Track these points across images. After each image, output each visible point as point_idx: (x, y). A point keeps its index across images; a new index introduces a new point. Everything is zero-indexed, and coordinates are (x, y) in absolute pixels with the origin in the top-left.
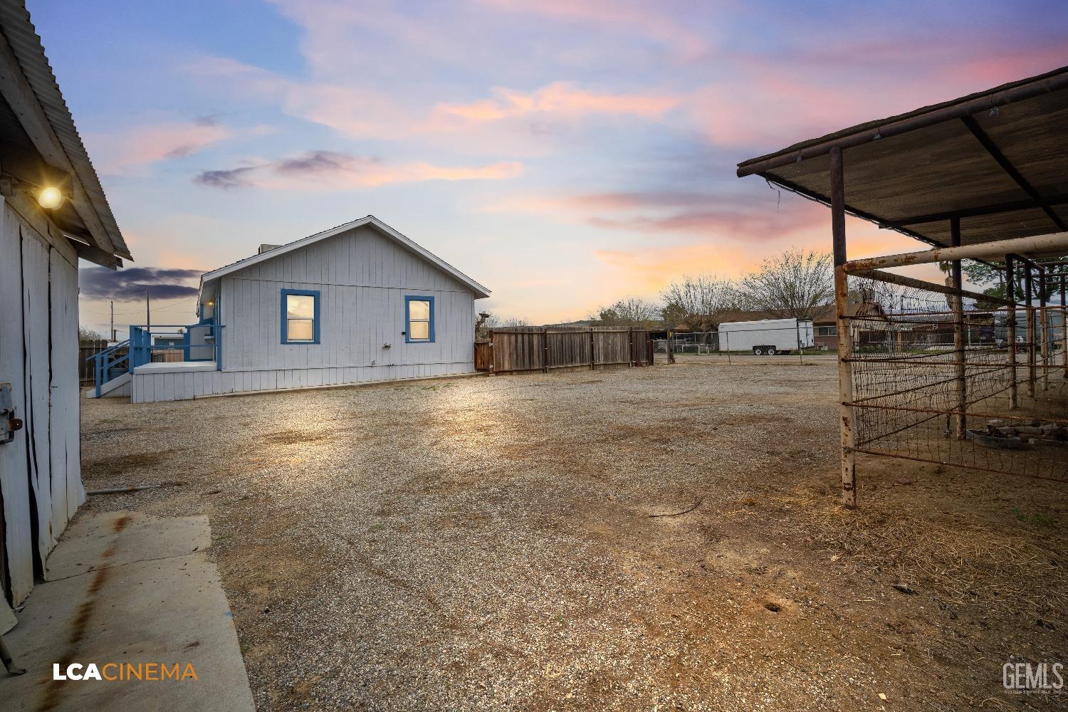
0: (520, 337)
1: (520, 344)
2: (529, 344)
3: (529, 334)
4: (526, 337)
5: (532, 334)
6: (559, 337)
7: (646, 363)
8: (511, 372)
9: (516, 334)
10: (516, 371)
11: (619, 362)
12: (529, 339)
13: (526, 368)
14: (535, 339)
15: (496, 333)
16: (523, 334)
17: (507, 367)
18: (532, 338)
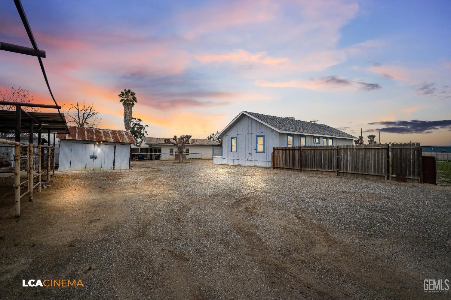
0: (288, 152)
1: (288, 155)
2: (293, 155)
3: (293, 150)
4: (291, 152)
5: (295, 150)
6: (312, 152)
7: (418, 179)
8: (283, 168)
9: (286, 150)
10: (285, 168)
11: (372, 173)
12: (293, 152)
13: (291, 168)
14: (297, 153)
15: (276, 149)
16: (289, 150)
17: (281, 166)
18: (295, 152)
